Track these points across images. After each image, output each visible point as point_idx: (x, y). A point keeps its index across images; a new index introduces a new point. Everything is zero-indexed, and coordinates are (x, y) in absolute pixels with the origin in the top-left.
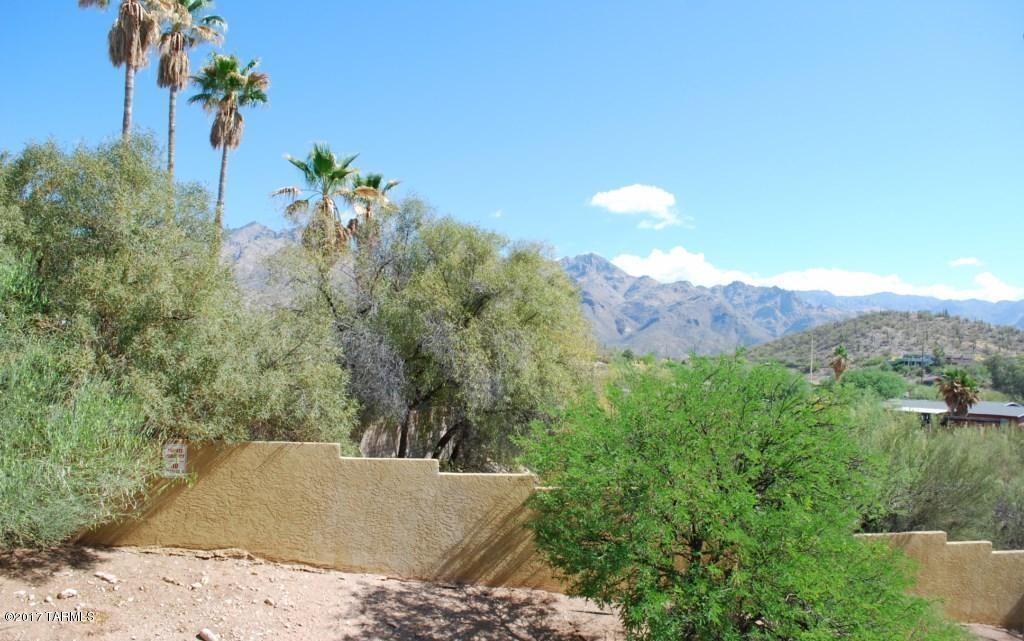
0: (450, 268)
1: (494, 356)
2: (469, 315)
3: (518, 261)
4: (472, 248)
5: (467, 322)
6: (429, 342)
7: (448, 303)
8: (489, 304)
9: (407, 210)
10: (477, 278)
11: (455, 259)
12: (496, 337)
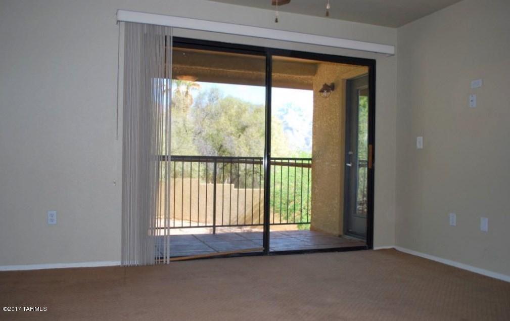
0: (231, 116)
1: (250, 149)
2: (240, 133)
3: (258, 112)
4: (239, 108)
5: (240, 136)
6: (226, 144)
7: (232, 129)
8: (247, 129)
9: (213, 92)
10: (242, 119)
11: (233, 112)
12: (251, 142)
